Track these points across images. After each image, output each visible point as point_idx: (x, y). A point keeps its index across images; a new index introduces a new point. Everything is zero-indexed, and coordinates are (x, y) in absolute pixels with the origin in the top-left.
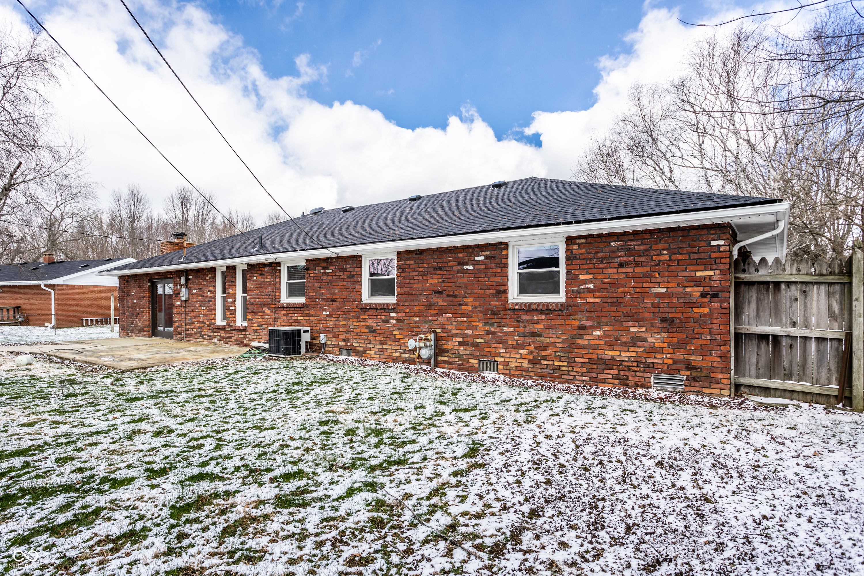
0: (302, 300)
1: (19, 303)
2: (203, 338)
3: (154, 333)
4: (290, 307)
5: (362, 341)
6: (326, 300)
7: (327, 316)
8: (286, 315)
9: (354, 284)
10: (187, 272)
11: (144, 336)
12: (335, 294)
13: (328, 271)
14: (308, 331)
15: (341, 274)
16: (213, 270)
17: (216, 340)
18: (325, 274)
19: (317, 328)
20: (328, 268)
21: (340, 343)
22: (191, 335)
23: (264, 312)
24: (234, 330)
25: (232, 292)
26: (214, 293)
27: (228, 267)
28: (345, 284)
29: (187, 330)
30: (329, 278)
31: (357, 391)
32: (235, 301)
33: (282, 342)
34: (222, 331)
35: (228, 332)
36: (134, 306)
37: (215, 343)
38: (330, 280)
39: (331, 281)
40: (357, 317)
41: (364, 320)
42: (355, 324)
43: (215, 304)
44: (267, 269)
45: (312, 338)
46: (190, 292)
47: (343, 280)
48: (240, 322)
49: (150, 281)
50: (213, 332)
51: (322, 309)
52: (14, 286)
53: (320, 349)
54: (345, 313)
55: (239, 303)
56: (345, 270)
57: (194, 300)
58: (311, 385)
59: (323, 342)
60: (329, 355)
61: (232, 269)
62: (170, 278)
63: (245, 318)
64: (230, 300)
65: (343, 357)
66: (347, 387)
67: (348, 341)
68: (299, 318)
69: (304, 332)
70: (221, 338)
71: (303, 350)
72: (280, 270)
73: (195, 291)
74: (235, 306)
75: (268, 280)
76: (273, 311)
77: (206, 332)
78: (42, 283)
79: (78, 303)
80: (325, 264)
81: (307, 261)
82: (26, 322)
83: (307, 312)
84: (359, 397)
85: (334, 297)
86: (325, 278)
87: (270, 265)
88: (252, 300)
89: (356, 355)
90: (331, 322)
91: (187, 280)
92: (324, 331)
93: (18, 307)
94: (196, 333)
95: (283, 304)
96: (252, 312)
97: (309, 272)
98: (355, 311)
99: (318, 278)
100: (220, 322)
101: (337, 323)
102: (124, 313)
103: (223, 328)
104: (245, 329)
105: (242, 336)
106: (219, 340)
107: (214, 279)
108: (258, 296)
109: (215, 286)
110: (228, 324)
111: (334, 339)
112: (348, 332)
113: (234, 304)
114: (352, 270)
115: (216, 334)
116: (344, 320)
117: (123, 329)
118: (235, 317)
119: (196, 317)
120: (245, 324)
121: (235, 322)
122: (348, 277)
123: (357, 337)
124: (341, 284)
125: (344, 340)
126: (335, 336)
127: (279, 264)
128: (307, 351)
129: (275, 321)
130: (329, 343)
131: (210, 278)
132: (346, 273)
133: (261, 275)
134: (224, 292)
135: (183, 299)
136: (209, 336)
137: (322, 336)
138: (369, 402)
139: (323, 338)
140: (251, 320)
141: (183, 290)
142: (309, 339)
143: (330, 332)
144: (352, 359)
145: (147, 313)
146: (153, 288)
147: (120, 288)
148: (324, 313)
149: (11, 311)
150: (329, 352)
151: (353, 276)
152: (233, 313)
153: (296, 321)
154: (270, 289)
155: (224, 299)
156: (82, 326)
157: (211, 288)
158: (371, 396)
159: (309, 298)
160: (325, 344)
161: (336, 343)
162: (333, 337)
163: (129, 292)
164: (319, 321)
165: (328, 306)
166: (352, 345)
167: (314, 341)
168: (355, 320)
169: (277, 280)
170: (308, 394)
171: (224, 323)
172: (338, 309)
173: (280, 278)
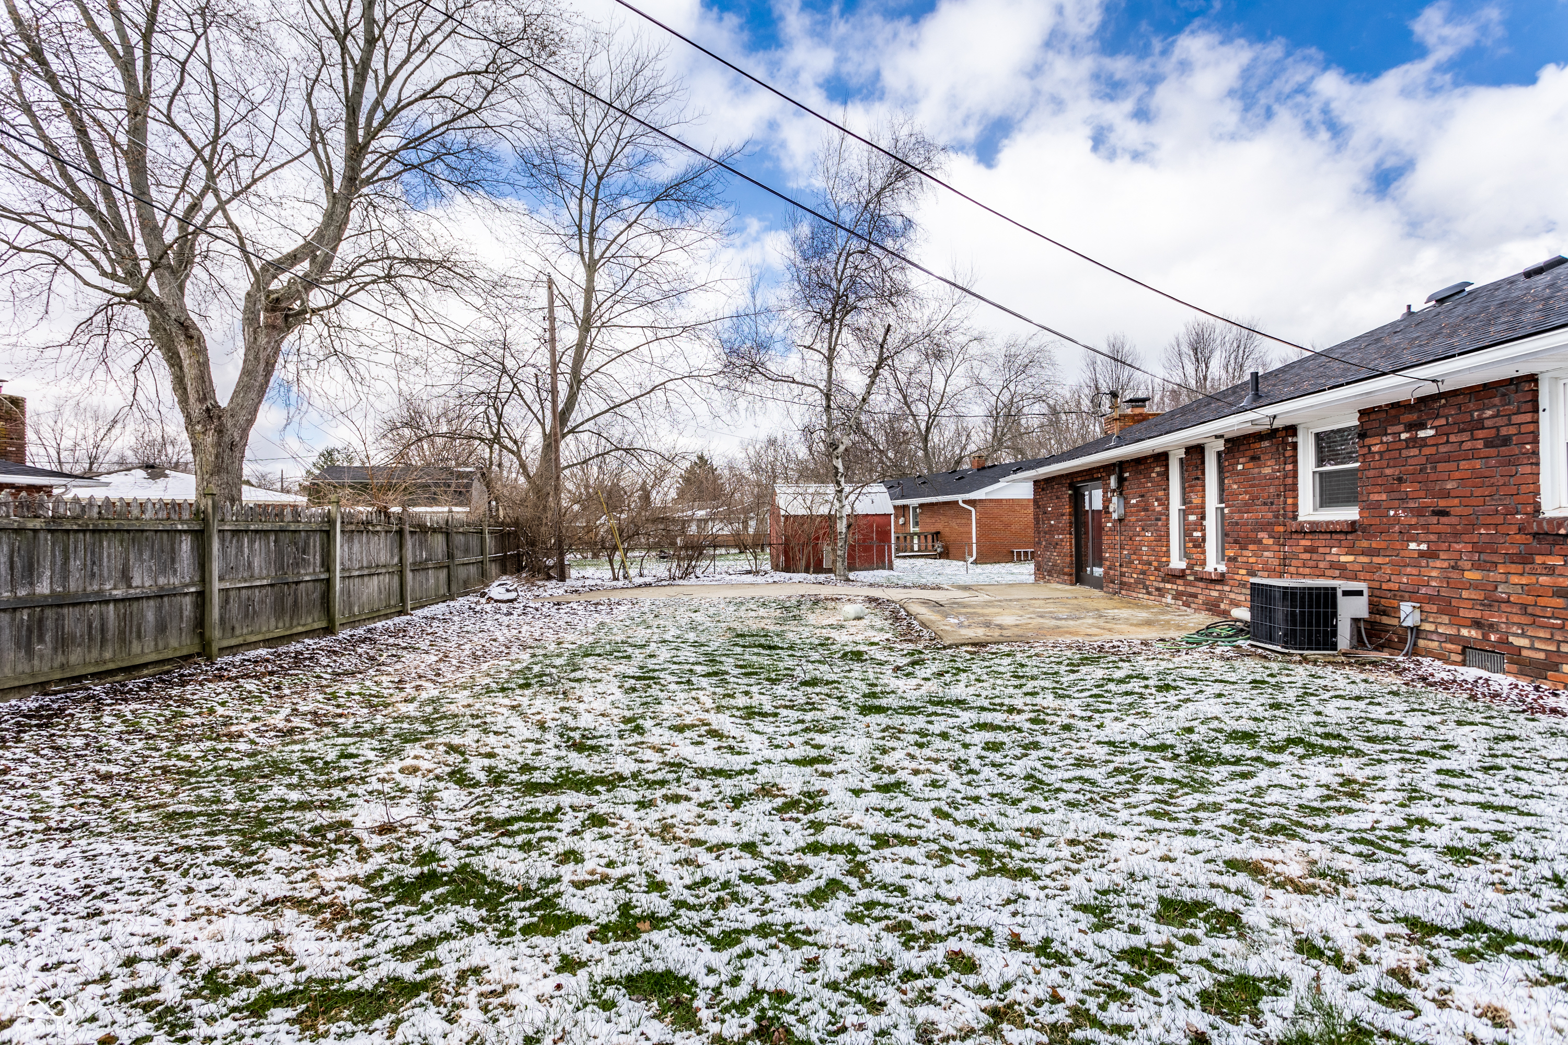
0: (1350, 514)
1: (939, 527)
2: (1149, 593)
3: (1079, 577)
4: (1316, 530)
5: (1542, 634)
6: (1419, 512)
7: (1422, 554)
8: (1311, 550)
9: (1511, 461)
10: (1119, 467)
11: (1064, 582)
12: (1447, 495)
13: (1422, 434)
14: (1360, 593)
15: (1465, 436)
16: (1162, 458)
17: (1169, 599)
18: (1414, 442)
19: (1391, 586)
20: (1423, 426)
21: (1465, 632)
22: (1129, 585)
23: (1260, 542)
24: (1201, 580)
25: (1196, 500)
26: (1165, 503)
27: (1189, 450)
28: (1478, 464)
29: (1122, 574)
30: (1427, 451)
31: (1422, 809)
32: (1203, 518)
33: (1280, 616)
34: (1179, 581)
35: (1190, 584)
36: (1052, 530)
37: (1168, 605)
38: (1428, 458)
39: (1433, 461)
40: (1524, 559)
41: (1551, 571)
42: (1515, 579)
43: (1167, 525)
44: (1266, 444)
45: (1374, 608)
46: (1127, 503)
47: (1473, 454)
48: (1213, 564)
49: (1072, 486)
50: (1163, 581)
51: (1407, 535)
52: (932, 504)
53: (1403, 641)
54: (1477, 548)
55: (1211, 524)
56: (1480, 424)
57: (1133, 519)
58: (1280, 750)
59: (1408, 623)
60: (1426, 661)
61: (1196, 452)
62: (1098, 479)
63: (1222, 557)
64: (1192, 518)
65: (1470, 673)
66: (1394, 782)
67: (1492, 627)
68: (1343, 559)
69: (1346, 593)
70: (1178, 596)
71: (1344, 638)
72: (1295, 446)
73: (1133, 501)
74: (1203, 530)
75: (1267, 470)
76: (1280, 540)
77: (1153, 581)
78: (960, 498)
79: (1007, 525)
80: (1414, 416)
81: (1363, 413)
82: (945, 554)
83: (1365, 544)
84: (1414, 834)
85: (1442, 503)
86: (1415, 451)
87: (1273, 433)
88: (1236, 517)
89: (1521, 673)
90: (1434, 571)
91: (1121, 481)
92: (1412, 595)
93: (938, 533)
94: (1138, 582)
95: (1301, 524)
96: (1236, 542)
97: (1368, 441)
98: (1517, 542)
99: (1393, 453)
100: (1177, 562)
101: (1454, 575)
102: (1039, 543)
103: (1181, 575)
104: (1221, 579)
105: (1215, 594)
106: (1175, 598)
107: (1166, 475)
108: (1247, 507)
109: (1167, 489)
110: (1190, 567)
111: (1446, 619)
112: (1491, 602)
113: (1200, 525)
114: (1500, 421)
115: (1168, 586)
116: (1476, 566)
117: (1038, 568)
118: (1204, 552)
119: (1136, 551)
120: (1222, 568)
121: (1203, 563)
122: (1488, 444)
123: (1524, 620)
124: (1464, 465)
125: (1477, 624)
126: (1448, 608)
127: (1292, 430)
128: (1358, 642)
129: (1284, 562)
130: (1428, 627)
131: (1158, 474)
132: (1480, 434)
133: (1254, 458)
134: (1185, 501)
135: (1115, 516)
136: (1158, 589)
137: (1406, 608)
138: (1437, 866)
139: (1409, 615)
140: (1232, 560)
141: (1115, 499)
142: (1364, 613)
143: (1430, 599)
144: (1502, 681)
145: (1066, 541)
146: (1077, 499)
147: (1035, 501)
148: (1413, 546)
149: (930, 538)
150: (1428, 653)
151: (1506, 441)
152: (1200, 544)
153: (1333, 565)
154: (1272, 489)
155: (1184, 514)
156: (1012, 561)
157: (1161, 493)
158: (1469, 841)
159: (1368, 507)
160: (1417, 631)
161: (1451, 631)
162: (1441, 612)
163: (1045, 507)
164: (1399, 567)
165: (1425, 526)
166: (1504, 642)
167: (1385, 620)
168: (1513, 568)
169: (1289, 467)
170: (1244, 776)
171: (1183, 565)
172: (1456, 536)
173: (1295, 462)
